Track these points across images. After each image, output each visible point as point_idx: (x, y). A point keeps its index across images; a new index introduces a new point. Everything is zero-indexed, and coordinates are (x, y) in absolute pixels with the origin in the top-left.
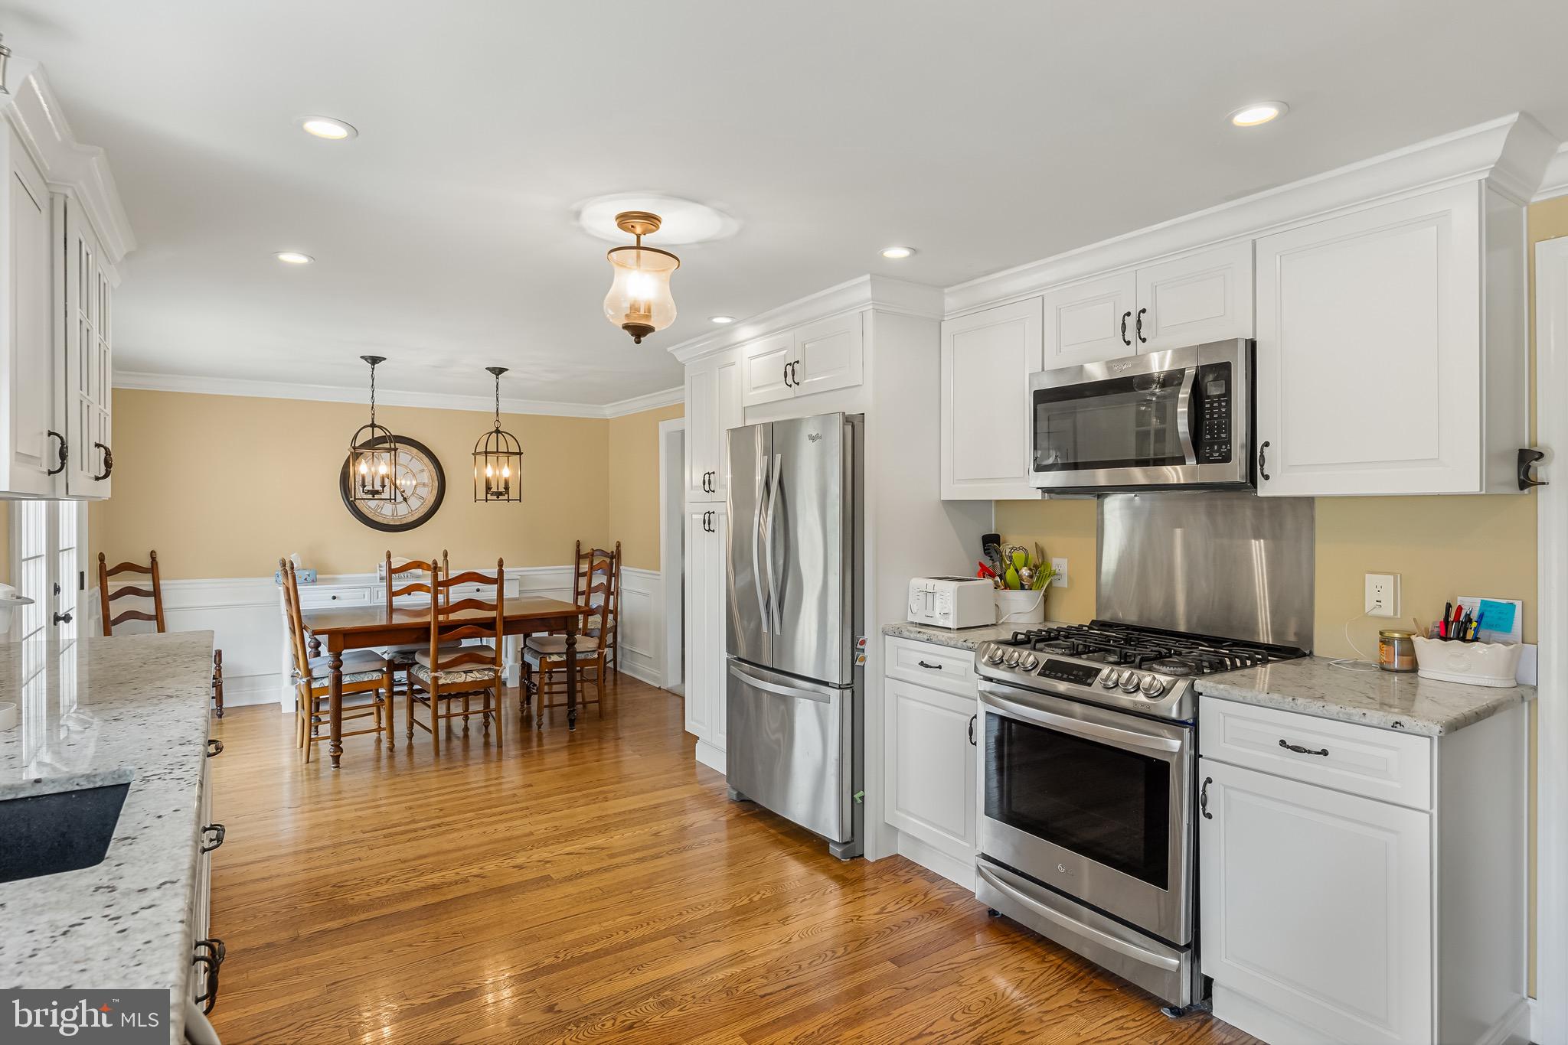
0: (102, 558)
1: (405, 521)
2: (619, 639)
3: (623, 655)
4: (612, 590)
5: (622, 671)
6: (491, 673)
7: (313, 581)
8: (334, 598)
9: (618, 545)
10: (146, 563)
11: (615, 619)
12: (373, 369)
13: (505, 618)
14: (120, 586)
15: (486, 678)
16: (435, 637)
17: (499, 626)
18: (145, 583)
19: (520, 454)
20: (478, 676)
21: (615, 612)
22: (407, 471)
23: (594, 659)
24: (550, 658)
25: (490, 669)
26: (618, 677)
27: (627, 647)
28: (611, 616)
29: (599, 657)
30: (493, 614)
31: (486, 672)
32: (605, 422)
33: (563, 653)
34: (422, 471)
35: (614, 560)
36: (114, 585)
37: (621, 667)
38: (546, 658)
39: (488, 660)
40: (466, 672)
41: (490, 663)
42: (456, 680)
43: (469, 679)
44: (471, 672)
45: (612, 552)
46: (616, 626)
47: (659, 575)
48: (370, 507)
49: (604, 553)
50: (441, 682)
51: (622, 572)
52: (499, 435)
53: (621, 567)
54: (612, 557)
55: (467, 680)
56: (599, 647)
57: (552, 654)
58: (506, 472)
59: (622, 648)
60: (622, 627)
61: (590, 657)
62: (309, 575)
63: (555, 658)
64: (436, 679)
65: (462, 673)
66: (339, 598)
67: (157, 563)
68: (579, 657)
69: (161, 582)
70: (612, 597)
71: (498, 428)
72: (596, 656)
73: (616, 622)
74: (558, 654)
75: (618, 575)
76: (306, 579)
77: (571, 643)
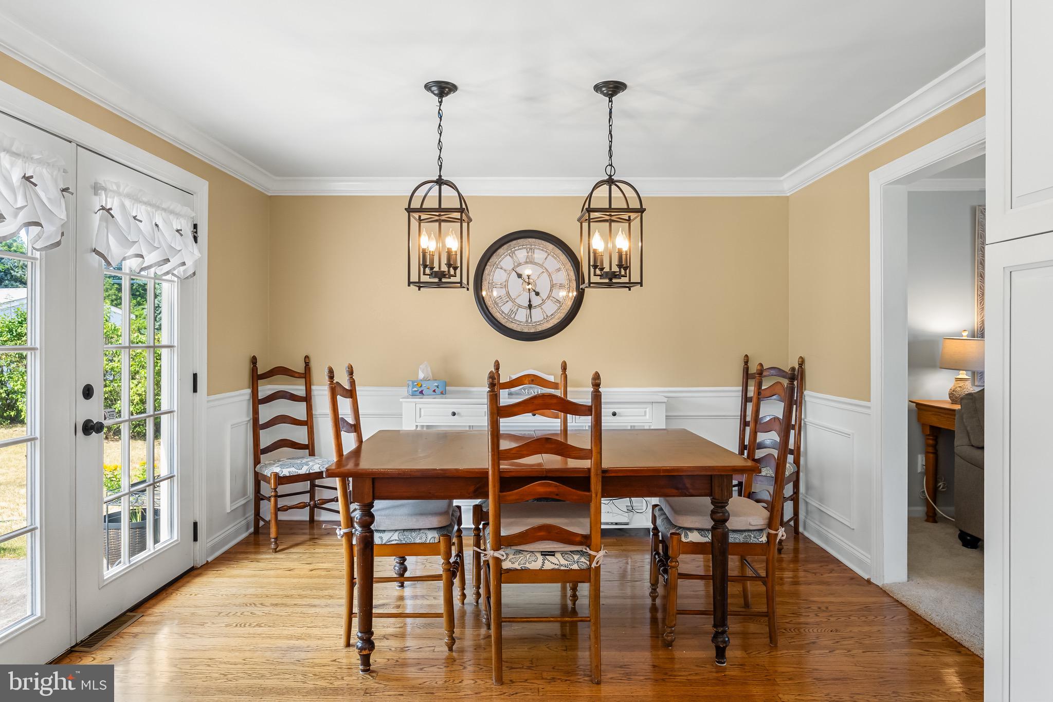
0: (254, 361)
1: (540, 328)
2: (802, 489)
3: (807, 512)
4: (793, 423)
5: (806, 534)
6: (583, 559)
7: (442, 393)
8: (454, 414)
9: (802, 362)
10: (300, 368)
11: (797, 462)
12: (441, 102)
13: (605, 471)
14: (274, 389)
15: (575, 567)
16: (494, 495)
17: (596, 485)
18: (298, 389)
19: (641, 211)
20: (563, 562)
21: (797, 453)
22: (542, 270)
23: (761, 544)
24: (686, 536)
25: (582, 553)
26: (801, 545)
27: (814, 503)
28: (790, 458)
29: (768, 542)
30: (586, 464)
31: (576, 557)
32: (783, 202)
33: (708, 530)
34: (559, 270)
35: (795, 383)
36: (266, 389)
37: (805, 528)
38: (679, 534)
39: (578, 539)
40: (545, 554)
41: (581, 544)
42: (528, 566)
43: (548, 566)
44: (552, 554)
45: (793, 369)
46: (798, 473)
47: (869, 408)
48: (503, 312)
49: (780, 372)
50: (506, 565)
51: (807, 398)
52: (613, 187)
53: (806, 393)
54: (792, 378)
55: (545, 568)
56: (770, 524)
57: (690, 529)
58: (622, 242)
59: (807, 503)
60: (807, 475)
61: (753, 540)
62: (438, 387)
63: (694, 537)
64: (498, 561)
65: (539, 555)
66: (459, 414)
67: (309, 369)
68: (733, 538)
69: (313, 387)
70: (792, 432)
71: (610, 176)
72: (764, 539)
73: (798, 466)
74: (698, 530)
75: (801, 403)
76: (434, 391)
77: (720, 519)
